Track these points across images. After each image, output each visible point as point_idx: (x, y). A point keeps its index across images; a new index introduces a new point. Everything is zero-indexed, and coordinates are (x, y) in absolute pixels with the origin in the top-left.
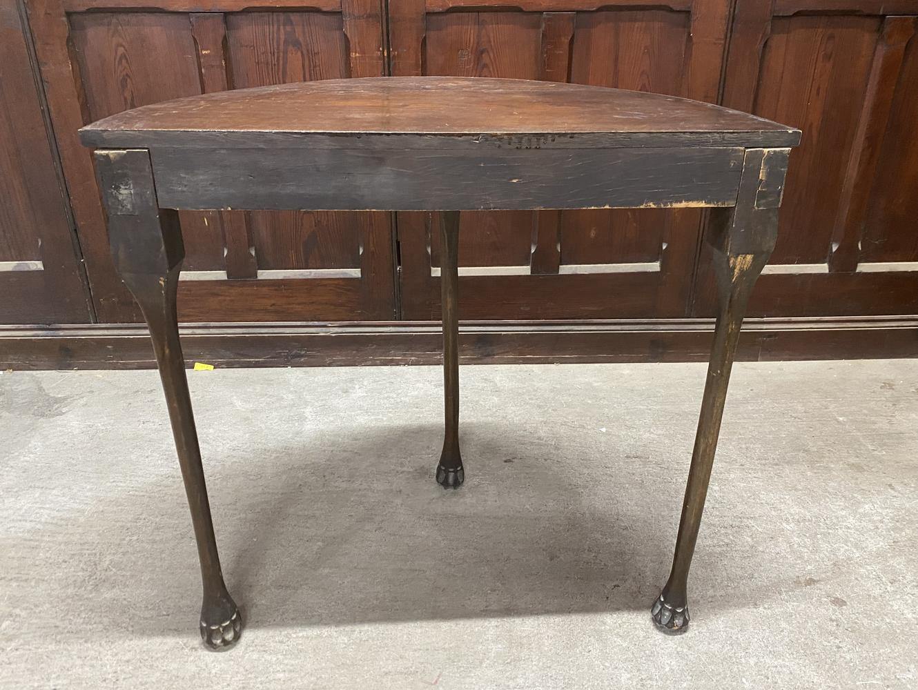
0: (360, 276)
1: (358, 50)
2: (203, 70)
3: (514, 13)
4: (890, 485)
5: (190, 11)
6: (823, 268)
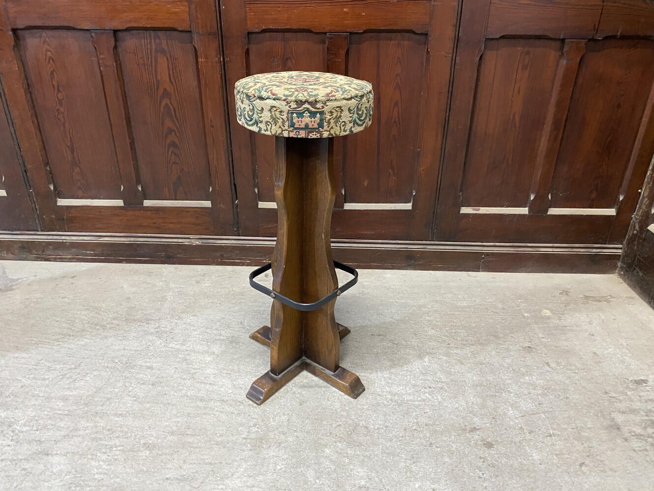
0: (211, 206)
1: (203, 56)
2: (101, 68)
3: (308, 33)
4: (547, 363)
5: (91, 29)
6: (524, 211)
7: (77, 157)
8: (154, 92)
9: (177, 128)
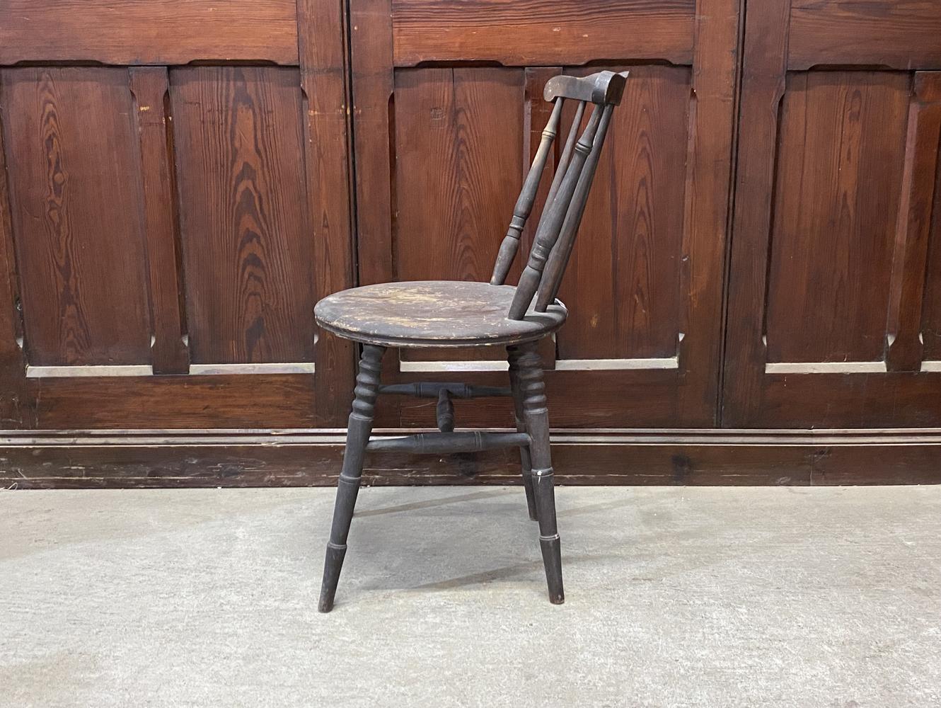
0: (314, 371)
1: (317, 107)
2: (140, 129)
3: (494, 69)
5: (131, 64)
6: (880, 367)
7: (73, 288)
8: (227, 168)
9: (262, 230)
